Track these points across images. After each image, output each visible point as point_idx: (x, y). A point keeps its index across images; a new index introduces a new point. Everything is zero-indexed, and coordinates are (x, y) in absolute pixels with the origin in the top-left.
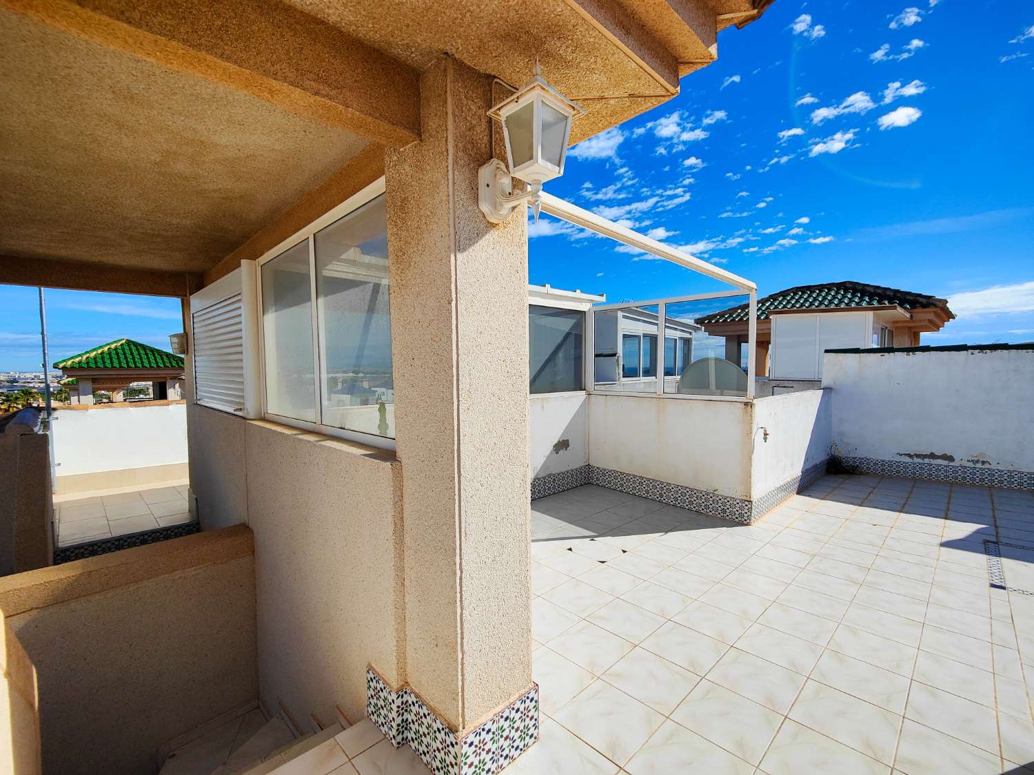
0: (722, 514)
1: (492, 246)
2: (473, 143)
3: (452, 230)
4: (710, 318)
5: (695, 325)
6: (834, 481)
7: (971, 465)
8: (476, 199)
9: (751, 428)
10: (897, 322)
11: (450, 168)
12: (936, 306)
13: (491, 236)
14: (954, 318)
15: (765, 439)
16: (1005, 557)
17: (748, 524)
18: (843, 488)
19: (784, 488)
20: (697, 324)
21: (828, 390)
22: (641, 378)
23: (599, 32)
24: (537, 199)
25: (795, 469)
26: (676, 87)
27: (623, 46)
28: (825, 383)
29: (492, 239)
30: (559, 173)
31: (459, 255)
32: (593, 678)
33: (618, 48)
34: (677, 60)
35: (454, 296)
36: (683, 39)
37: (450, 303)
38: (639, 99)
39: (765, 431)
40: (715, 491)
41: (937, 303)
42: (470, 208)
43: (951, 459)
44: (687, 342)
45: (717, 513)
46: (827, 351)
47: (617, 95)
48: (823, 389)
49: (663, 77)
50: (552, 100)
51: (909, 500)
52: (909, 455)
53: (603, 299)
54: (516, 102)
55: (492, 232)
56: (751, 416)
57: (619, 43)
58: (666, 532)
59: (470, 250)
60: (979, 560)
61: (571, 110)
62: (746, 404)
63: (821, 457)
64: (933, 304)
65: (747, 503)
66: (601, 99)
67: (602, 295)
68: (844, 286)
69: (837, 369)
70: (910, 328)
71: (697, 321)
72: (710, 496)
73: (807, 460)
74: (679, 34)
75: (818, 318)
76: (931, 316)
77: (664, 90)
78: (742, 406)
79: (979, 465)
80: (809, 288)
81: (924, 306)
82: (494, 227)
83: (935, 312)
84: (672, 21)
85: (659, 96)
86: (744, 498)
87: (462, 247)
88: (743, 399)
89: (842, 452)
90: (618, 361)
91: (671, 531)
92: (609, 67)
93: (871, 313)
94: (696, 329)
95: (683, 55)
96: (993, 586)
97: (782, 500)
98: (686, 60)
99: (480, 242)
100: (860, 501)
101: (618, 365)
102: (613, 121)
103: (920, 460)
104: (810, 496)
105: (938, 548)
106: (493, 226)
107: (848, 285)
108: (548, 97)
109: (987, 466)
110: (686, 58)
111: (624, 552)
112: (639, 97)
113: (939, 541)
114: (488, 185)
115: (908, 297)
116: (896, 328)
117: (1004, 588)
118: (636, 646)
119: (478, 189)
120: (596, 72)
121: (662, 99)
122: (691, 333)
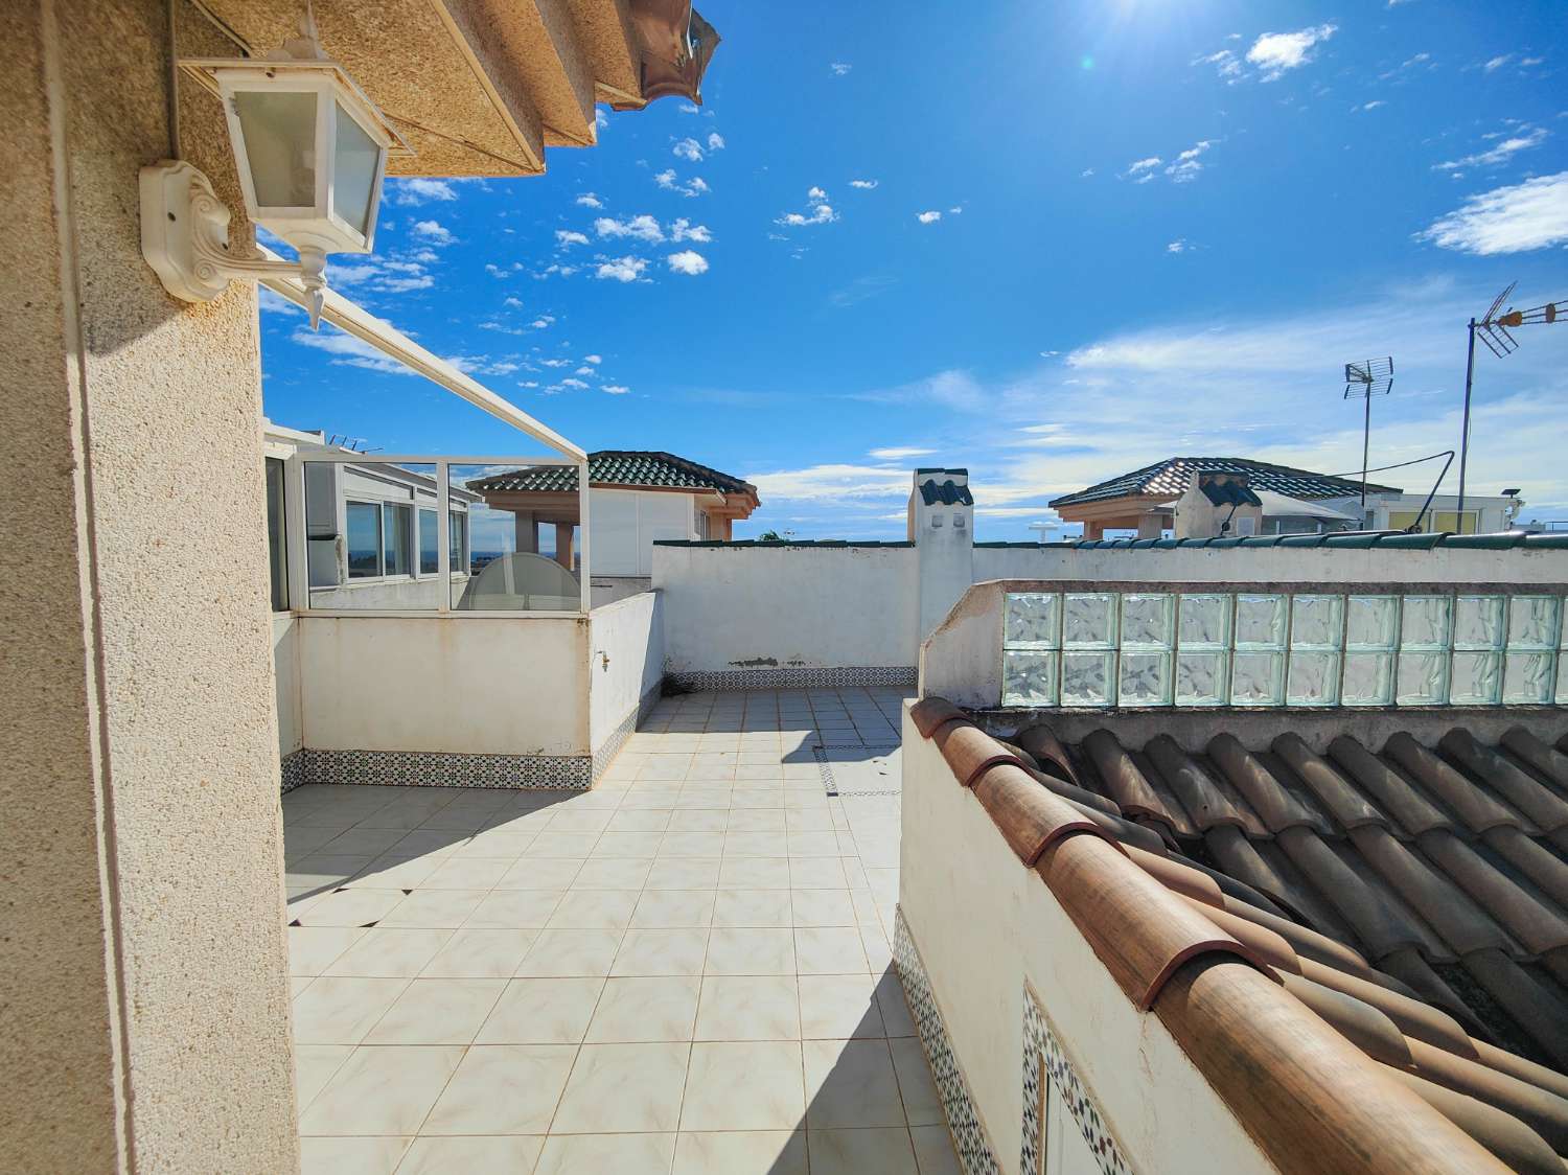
0: (551, 784)
1: (178, 350)
2: (122, 107)
3: (68, 298)
4: (491, 482)
5: (468, 491)
6: (672, 705)
7: (790, 666)
8: (135, 236)
9: (588, 655)
10: (712, 507)
11: (57, 145)
12: (747, 492)
13: (176, 328)
14: (759, 506)
15: (605, 667)
16: (833, 761)
17: (587, 790)
18: (683, 714)
19: (623, 728)
20: (471, 490)
21: (658, 591)
22: (385, 577)
23: (444, 25)
24: (317, 284)
25: (632, 703)
26: (542, 163)
27: (477, 66)
28: (655, 583)
29: (178, 333)
30: (365, 247)
31: (91, 361)
32: (406, 1143)
33: (468, 63)
34: (541, 119)
35: (79, 456)
36: (558, 95)
37: (67, 471)
38: (481, 155)
39: (605, 656)
40: (540, 751)
41: (749, 489)
42: (120, 255)
43: (773, 662)
44: (459, 520)
45: (543, 784)
46: (656, 543)
47: (444, 131)
48: (656, 590)
49: (527, 139)
50: (355, 106)
51: (747, 715)
52: (740, 663)
53: (320, 440)
54: (269, 75)
55: (178, 317)
56: (587, 637)
57: (473, 58)
58: (473, 836)
59: (124, 352)
60: (813, 769)
61: (387, 138)
62: (580, 621)
63: (656, 679)
64: (745, 490)
65: (584, 760)
66: (414, 126)
67: (318, 433)
68: (658, 458)
69: (669, 565)
70: (725, 514)
71: (470, 486)
72: (531, 763)
73: (644, 684)
74: (555, 86)
75: (637, 497)
76: (743, 503)
77: (524, 158)
78: (575, 624)
79: (796, 667)
80: (620, 454)
81: (738, 491)
82: (183, 308)
83: (747, 499)
84: (548, 63)
85: (513, 164)
86: (582, 754)
87: (98, 342)
88: (575, 615)
89: (676, 668)
90: (338, 548)
91: (480, 831)
92: (444, 84)
93: (691, 496)
94: (473, 499)
95: (552, 117)
96: (830, 795)
97: (622, 744)
98: (554, 125)
99: (150, 337)
100: (701, 727)
101: (339, 555)
102: (424, 169)
103: (749, 668)
104: (651, 731)
105: (779, 767)
106: (182, 306)
107: (663, 456)
108: (346, 97)
109: (803, 666)
110: (556, 123)
111: (407, 892)
112: (483, 152)
113: (779, 759)
114: (172, 217)
115: (723, 480)
116: (714, 514)
117: (836, 794)
118: (469, 1046)
119: (139, 215)
120: (418, 81)
121: (518, 170)
122: (465, 505)
